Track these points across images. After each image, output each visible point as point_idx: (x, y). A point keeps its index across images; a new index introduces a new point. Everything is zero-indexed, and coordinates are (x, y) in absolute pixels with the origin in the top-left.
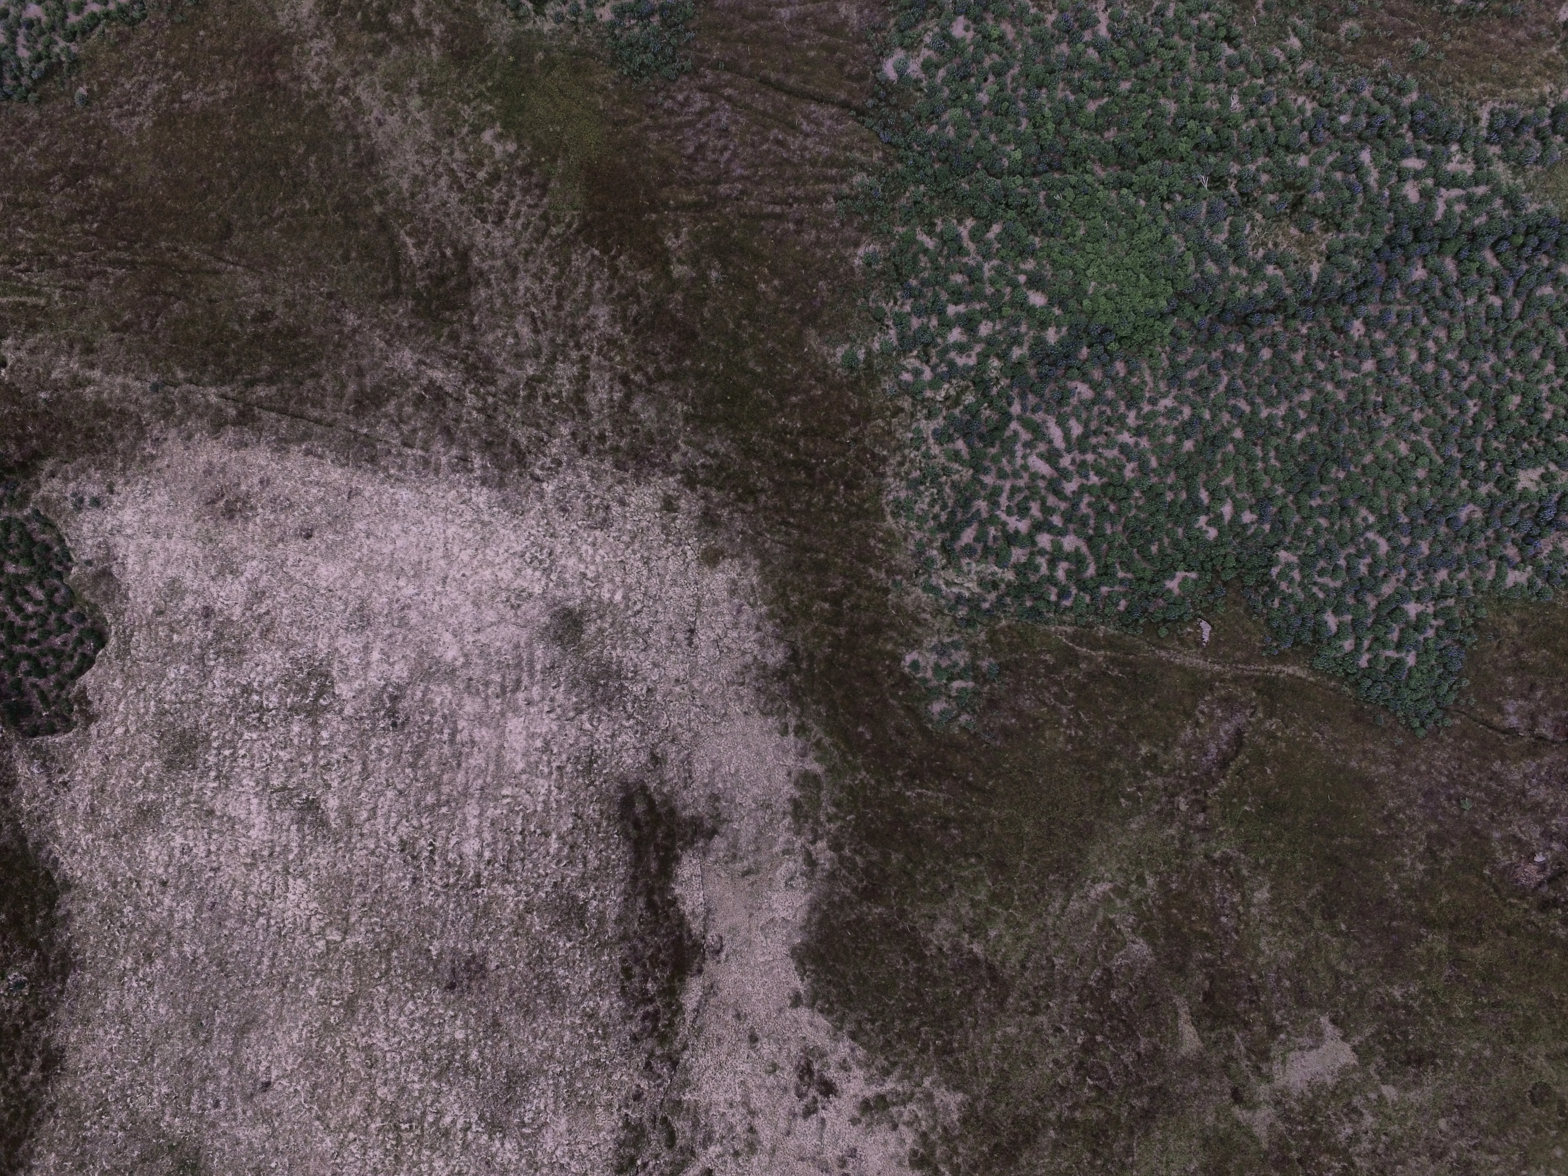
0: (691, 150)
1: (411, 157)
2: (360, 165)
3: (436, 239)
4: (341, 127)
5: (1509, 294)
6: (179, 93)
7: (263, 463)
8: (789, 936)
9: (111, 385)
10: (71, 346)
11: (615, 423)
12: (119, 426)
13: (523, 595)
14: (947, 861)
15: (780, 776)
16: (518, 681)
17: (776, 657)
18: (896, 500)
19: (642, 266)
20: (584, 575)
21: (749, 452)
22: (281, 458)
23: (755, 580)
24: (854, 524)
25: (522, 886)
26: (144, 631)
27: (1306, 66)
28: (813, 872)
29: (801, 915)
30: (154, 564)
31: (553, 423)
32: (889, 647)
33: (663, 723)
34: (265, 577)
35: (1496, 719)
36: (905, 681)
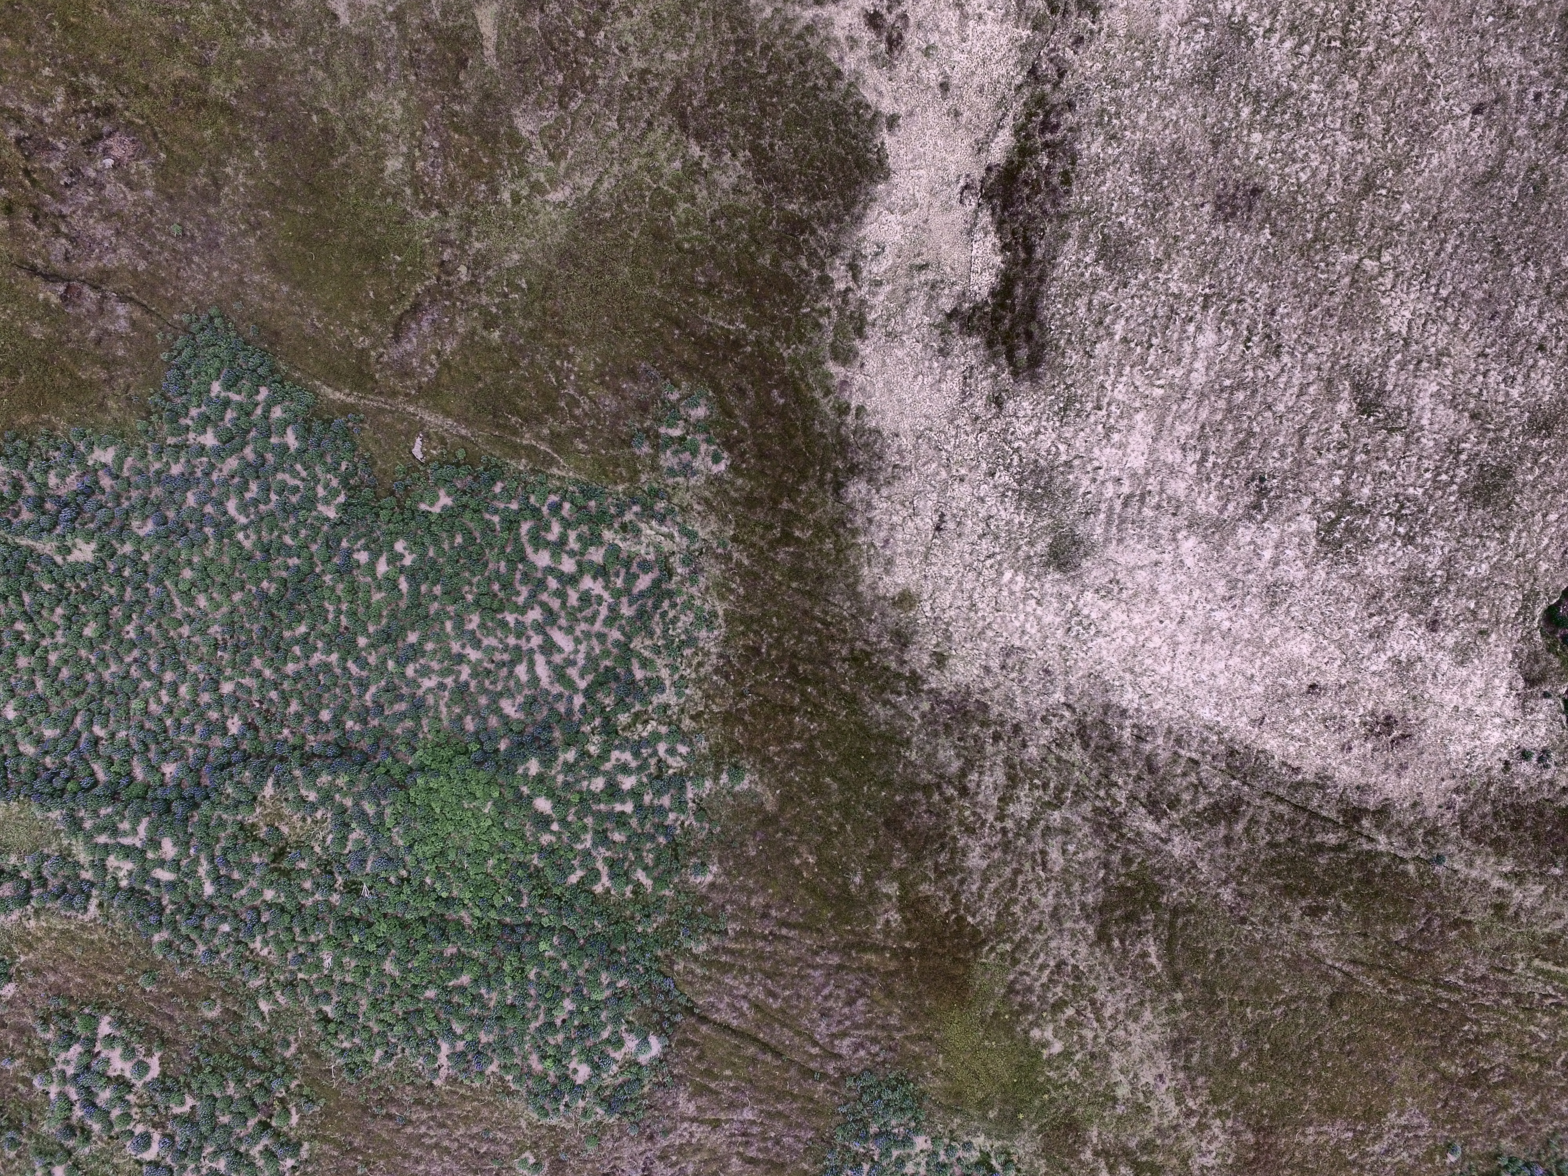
0: (860, 1002)
1: (1136, 1040)
2: (1188, 1041)
3: (1126, 957)
4: (1200, 1081)
5: (85, 735)
6: (1355, 1139)
7: (1344, 767)
8: (889, 194)
9: (1483, 870)
10: (1517, 914)
11: (981, 750)
12: (1485, 828)
13: (1104, 592)
14: (713, 249)
15: (872, 365)
16: (1125, 505)
17: (857, 489)
18: (710, 629)
19: (927, 899)
20: (1039, 603)
21: (851, 700)
22: (1325, 769)
23: (865, 571)
24: (755, 612)
25: (1160, 288)
26: (1503, 617)
27: (256, 983)
28: (854, 257)
29: (872, 214)
30: (1478, 683)
31: (1044, 760)
32: (740, 481)
33: (985, 437)
34: (1366, 652)
35: (137, 314)
36: (729, 444)
